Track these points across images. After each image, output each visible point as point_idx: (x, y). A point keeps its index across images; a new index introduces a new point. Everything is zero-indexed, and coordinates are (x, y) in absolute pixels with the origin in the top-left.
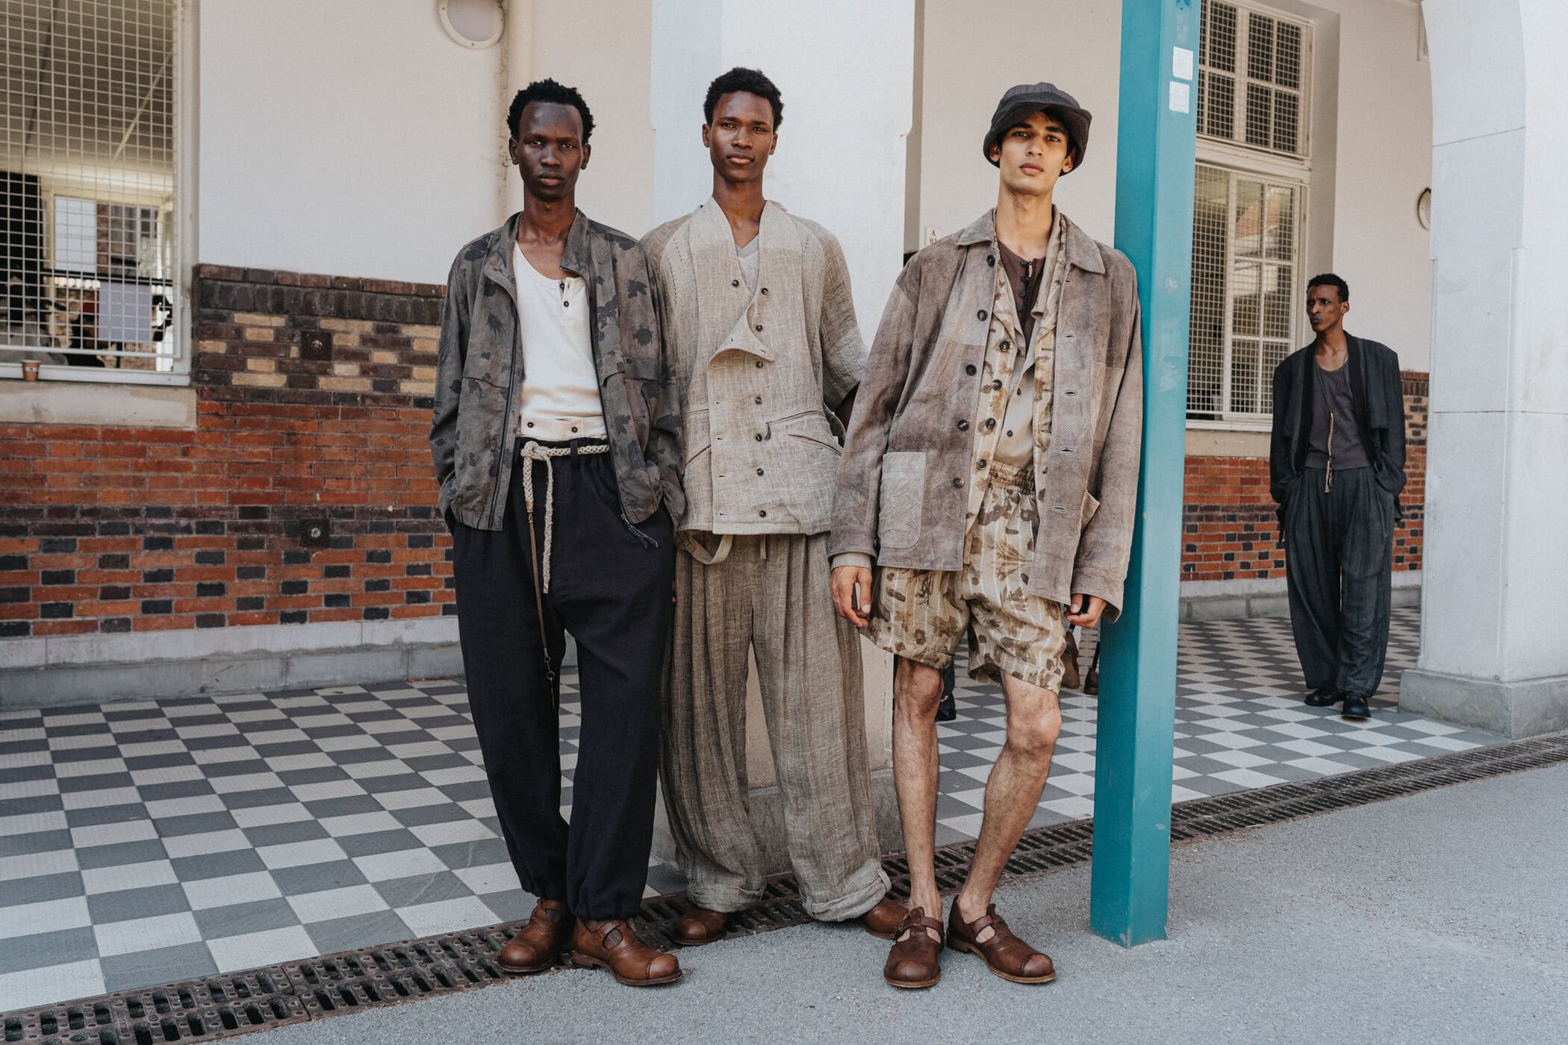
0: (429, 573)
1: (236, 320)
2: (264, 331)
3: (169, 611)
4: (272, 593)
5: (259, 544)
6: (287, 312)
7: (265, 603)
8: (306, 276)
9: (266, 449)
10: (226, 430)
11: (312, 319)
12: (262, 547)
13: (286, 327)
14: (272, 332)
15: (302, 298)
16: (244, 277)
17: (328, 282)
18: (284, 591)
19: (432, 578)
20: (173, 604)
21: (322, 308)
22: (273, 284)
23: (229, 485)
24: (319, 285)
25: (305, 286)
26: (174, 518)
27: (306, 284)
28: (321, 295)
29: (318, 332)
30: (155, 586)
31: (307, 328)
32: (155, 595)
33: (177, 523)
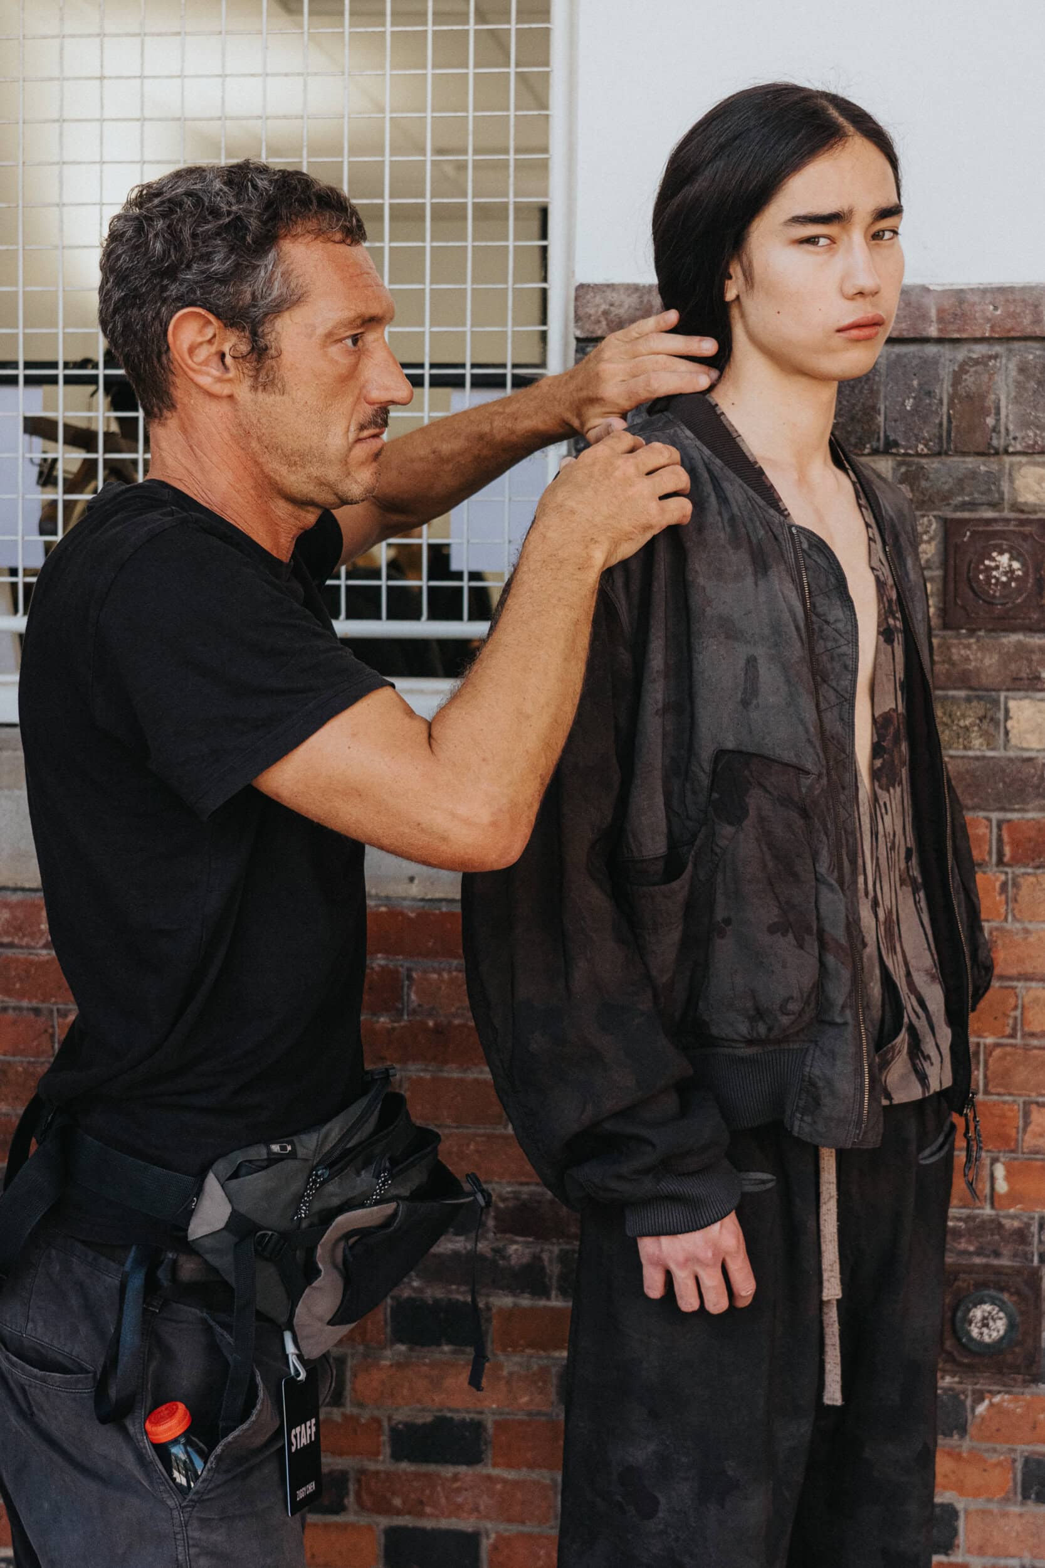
6: (888, 448)
8: (959, 295)
11: (983, 466)
15: (944, 390)
20: (486, 1544)
21: (1025, 424)
24: (1013, 329)
25: (956, 336)
26: (491, 1235)
27: (959, 331)
28: (1022, 370)
29: (1007, 521)
30: (427, 1475)
31: (963, 507)
32: (428, 1510)
33: (496, 1251)
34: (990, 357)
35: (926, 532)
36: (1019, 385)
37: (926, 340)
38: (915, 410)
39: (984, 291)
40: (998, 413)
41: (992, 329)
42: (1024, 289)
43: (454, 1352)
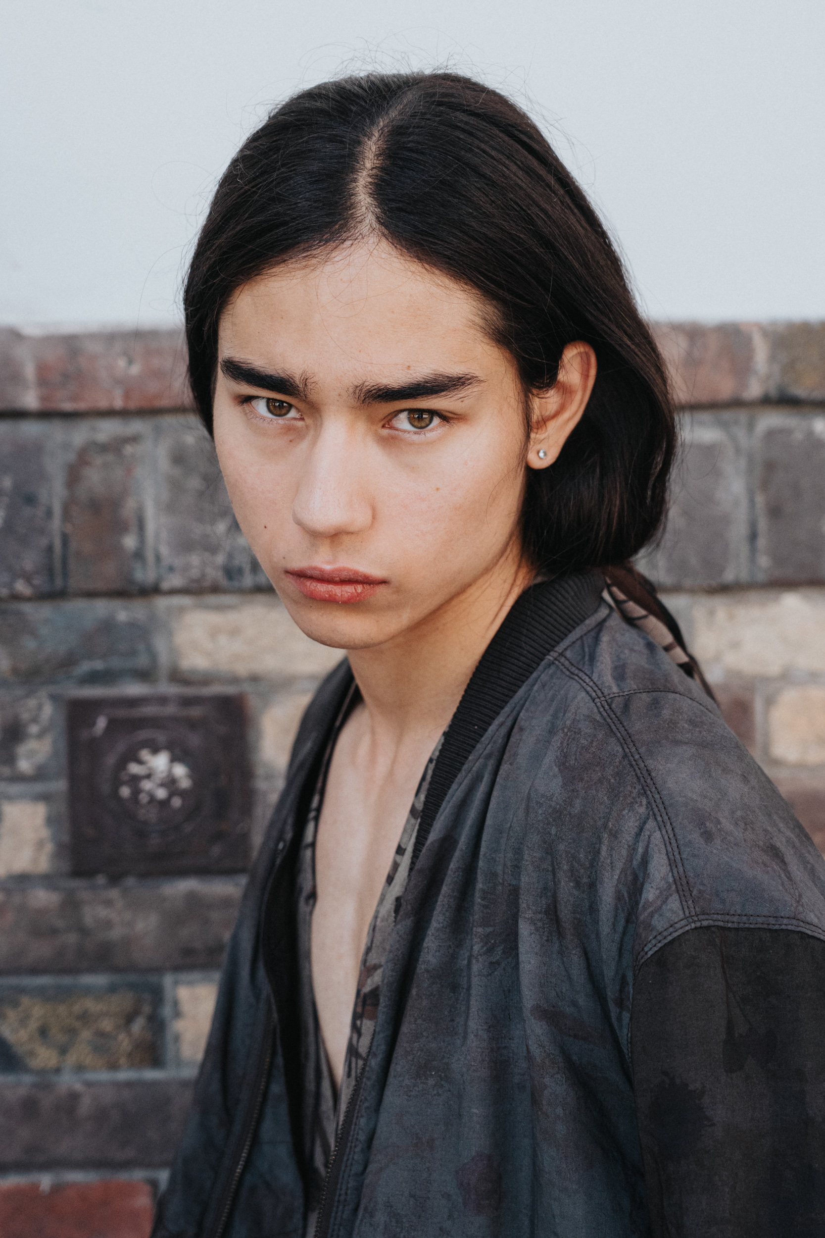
8: (71, 343)
11: (121, 614)
15: (54, 494)
24: (157, 397)
25: (68, 406)
27: (74, 398)
29: (163, 700)
31: (93, 678)
34: (127, 441)
35: (35, 721)
36: (176, 486)
37: (20, 414)
38: (8, 526)
39: (111, 337)
40: (142, 528)
41: (127, 396)
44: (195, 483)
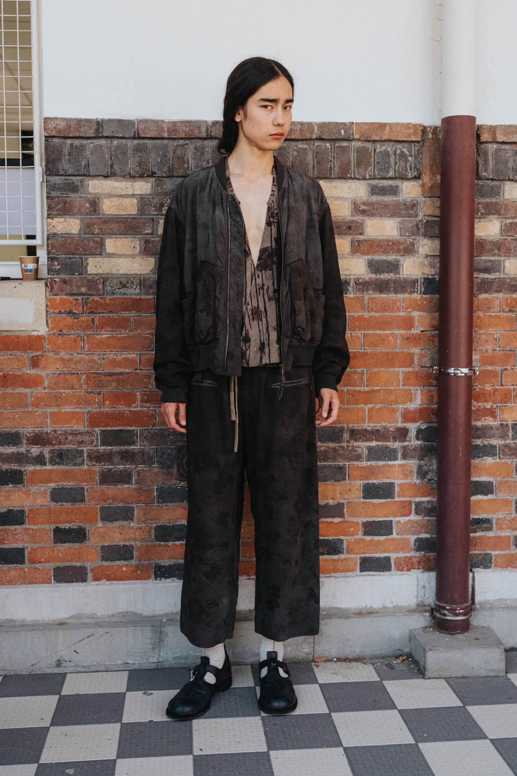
0: (342, 515)
1: (91, 190)
2: (127, 202)
3: (22, 562)
4: (143, 540)
5: (124, 478)
6: (152, 175)
7: (135, 553)
8: (174, 123)
9: (132, 355)
10: (82, 333)
12: (129, 482)
13: (155, 194)
14: (135, 201)
15: (170, 155)
16: (97, 130)
17: (204, 129)
18: (157, 538)
19: (346, 522)
20: (27, 552)
21: (197, 167)
22: (134, 138)
23: (88, 403)
24: (192, 135)
25: (173, 137)
26: (24, 446)
27: (174, 135)
28: (196, 148)
30: (5, 530)
32: (6, 542)
33: (27, 451)
34: (185, 144)
35: (166, 203)
36: (195, 154)
37: (164, 138)
38: (161, 162)
39: (183, 122)
40: (188, 163)
41: (185, 135)
42: (195, 122)
43: (14, 487)
44: (199, 154)
